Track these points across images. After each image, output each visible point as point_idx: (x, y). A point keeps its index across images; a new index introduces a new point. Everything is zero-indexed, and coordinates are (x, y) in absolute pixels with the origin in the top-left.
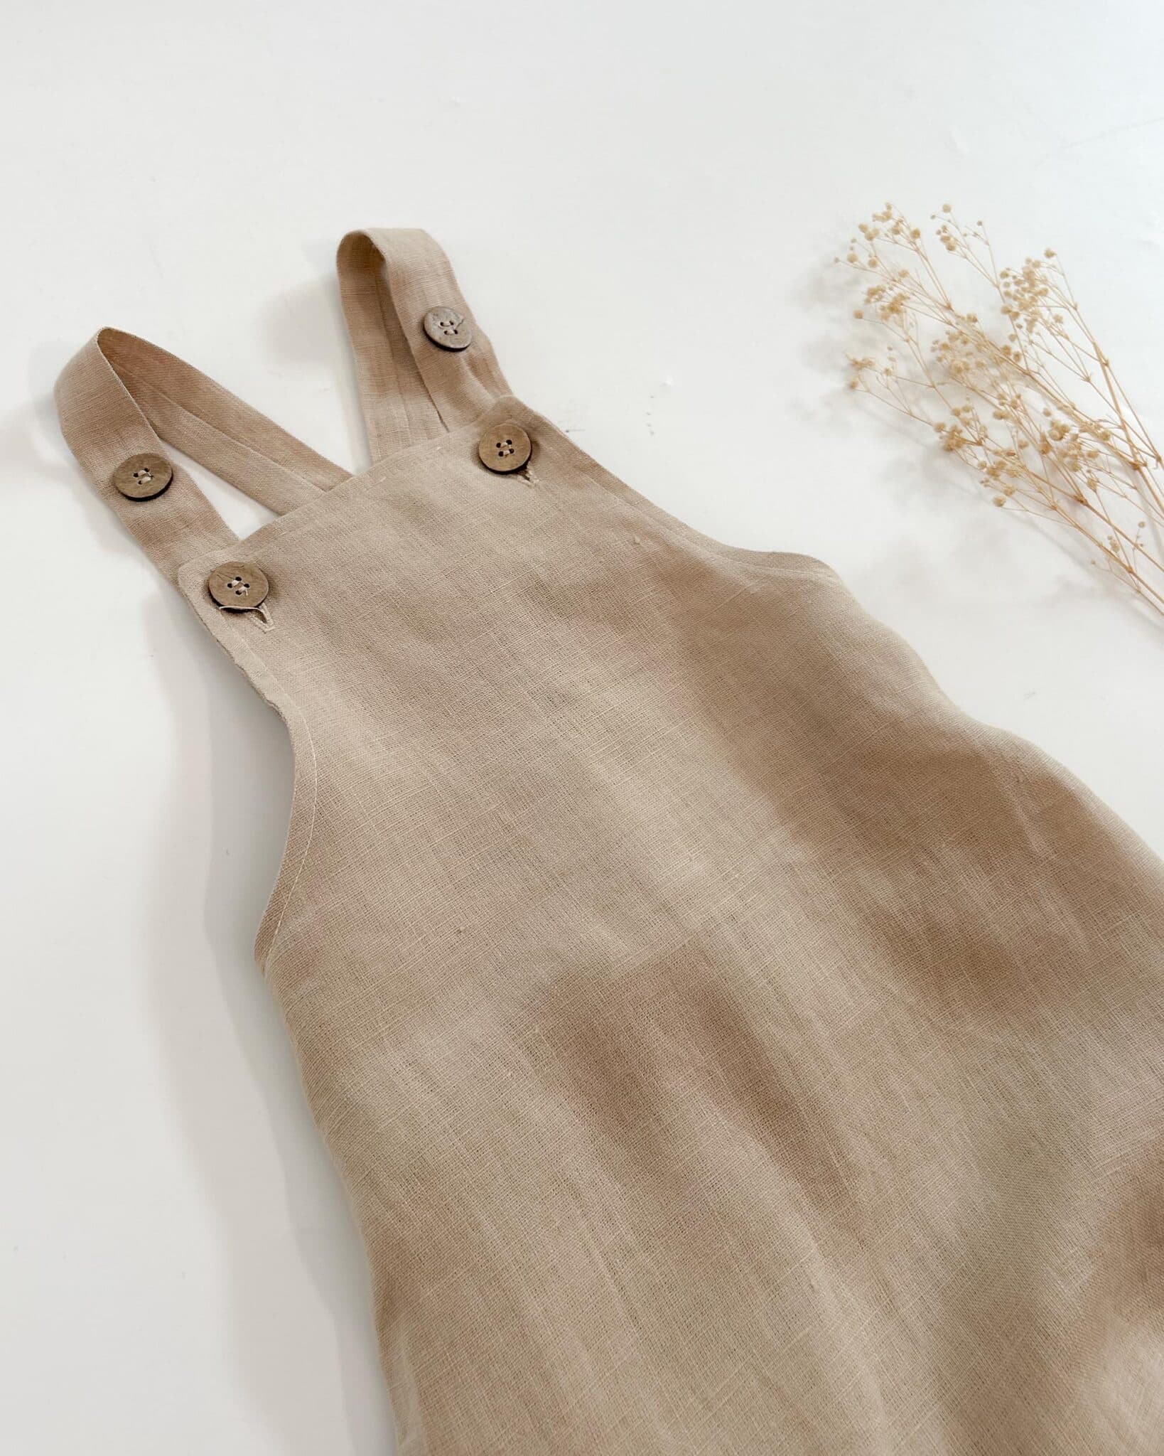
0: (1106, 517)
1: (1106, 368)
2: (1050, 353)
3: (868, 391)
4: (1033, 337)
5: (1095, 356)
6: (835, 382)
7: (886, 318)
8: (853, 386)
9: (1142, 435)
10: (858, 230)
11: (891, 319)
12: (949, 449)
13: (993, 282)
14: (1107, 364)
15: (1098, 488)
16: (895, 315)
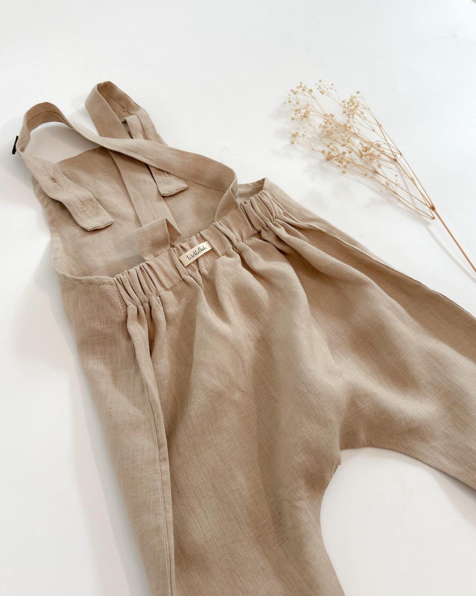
0: (385, 176)
1: (381, 127)
2: (361, 125)
3: (298, 143)
4: (355, 120)
5: (377, 124)
6: (287, 142)
7: (302, 119)
8: (293, 143)
9: (395, 147)
10: (291, 92)
11: (304, 120)
12: (328, 160)
13: (339, 104)
14: (381, 126)
15: (381, 167)
16: (306, 118)
